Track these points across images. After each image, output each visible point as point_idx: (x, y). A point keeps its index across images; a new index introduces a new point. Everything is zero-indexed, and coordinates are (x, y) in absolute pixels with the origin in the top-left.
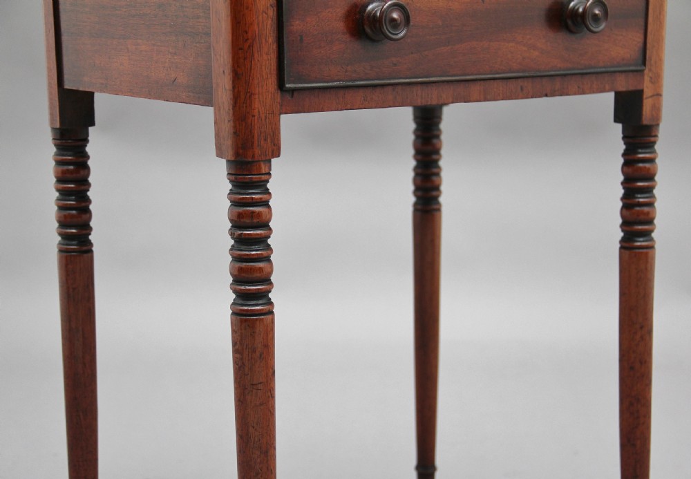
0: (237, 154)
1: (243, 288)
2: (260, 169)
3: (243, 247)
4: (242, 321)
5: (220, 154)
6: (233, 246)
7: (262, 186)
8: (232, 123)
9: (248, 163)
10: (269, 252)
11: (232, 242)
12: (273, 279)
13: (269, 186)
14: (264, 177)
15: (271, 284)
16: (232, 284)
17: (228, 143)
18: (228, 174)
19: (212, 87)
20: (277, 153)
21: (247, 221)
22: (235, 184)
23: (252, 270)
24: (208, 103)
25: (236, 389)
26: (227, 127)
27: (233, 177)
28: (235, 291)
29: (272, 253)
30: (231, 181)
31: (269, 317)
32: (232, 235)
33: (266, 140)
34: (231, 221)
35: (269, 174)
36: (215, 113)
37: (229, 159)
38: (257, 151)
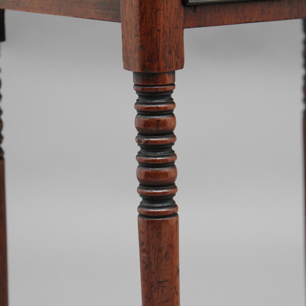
0: (143, 67)
1: (149, 191)
2: (165, 80)
3: (150, 154)
4: (148, 222)
5: (127, 67)
6: (139, 152)
7: (166, 96)
8: (138, 38)
9: (154, 74)
10: (173, 158)
11: (139, 149)
12: (177, 183)
13: (173, 96)
14: (168, 88)
15: (175, 187)
16: (139, 188)
17: (135, 56)
18: (135, 85)
19: (119, 4)
20: (180, 65)
21: (153, 129)
22: (142, 94)
23: (157, 174)
24: (116, 18)
25: (143, 286)
26: (134, 42)
27: (140, 88)
28: (142, 195)
29: (176, 158)
30: (138, 92)
31: (174, 218)
32: (139, 142)
33: (170, 53)
34: (138, 129)
35: (173, 85)
36: (123, 28)
37: (136, 71)
38: (162, 64)
